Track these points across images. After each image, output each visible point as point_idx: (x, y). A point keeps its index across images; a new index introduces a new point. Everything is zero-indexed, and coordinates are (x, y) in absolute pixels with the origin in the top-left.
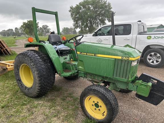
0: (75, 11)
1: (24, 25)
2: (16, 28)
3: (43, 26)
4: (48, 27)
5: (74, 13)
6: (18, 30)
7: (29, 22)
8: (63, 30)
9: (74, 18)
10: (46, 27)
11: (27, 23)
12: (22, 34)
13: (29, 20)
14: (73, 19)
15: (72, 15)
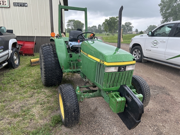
0: (166, 5)
1: (105, 22)
2: (99, 25)
3: (126, 23)
4: (131, 24)
5: (165, 7)
6: (101, 27)
7: (111, 18)
8: (148, 28)
9: (164, 14)
10: (129, 25)
11: (109, 20)
12: (103, 31)
13: (111, 17)
14: (162, 15)
15: (162, 10)
